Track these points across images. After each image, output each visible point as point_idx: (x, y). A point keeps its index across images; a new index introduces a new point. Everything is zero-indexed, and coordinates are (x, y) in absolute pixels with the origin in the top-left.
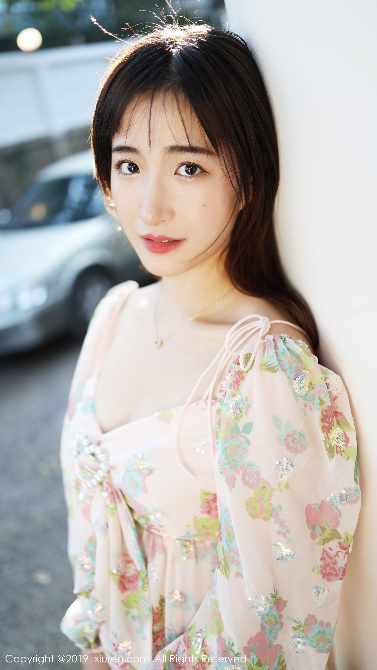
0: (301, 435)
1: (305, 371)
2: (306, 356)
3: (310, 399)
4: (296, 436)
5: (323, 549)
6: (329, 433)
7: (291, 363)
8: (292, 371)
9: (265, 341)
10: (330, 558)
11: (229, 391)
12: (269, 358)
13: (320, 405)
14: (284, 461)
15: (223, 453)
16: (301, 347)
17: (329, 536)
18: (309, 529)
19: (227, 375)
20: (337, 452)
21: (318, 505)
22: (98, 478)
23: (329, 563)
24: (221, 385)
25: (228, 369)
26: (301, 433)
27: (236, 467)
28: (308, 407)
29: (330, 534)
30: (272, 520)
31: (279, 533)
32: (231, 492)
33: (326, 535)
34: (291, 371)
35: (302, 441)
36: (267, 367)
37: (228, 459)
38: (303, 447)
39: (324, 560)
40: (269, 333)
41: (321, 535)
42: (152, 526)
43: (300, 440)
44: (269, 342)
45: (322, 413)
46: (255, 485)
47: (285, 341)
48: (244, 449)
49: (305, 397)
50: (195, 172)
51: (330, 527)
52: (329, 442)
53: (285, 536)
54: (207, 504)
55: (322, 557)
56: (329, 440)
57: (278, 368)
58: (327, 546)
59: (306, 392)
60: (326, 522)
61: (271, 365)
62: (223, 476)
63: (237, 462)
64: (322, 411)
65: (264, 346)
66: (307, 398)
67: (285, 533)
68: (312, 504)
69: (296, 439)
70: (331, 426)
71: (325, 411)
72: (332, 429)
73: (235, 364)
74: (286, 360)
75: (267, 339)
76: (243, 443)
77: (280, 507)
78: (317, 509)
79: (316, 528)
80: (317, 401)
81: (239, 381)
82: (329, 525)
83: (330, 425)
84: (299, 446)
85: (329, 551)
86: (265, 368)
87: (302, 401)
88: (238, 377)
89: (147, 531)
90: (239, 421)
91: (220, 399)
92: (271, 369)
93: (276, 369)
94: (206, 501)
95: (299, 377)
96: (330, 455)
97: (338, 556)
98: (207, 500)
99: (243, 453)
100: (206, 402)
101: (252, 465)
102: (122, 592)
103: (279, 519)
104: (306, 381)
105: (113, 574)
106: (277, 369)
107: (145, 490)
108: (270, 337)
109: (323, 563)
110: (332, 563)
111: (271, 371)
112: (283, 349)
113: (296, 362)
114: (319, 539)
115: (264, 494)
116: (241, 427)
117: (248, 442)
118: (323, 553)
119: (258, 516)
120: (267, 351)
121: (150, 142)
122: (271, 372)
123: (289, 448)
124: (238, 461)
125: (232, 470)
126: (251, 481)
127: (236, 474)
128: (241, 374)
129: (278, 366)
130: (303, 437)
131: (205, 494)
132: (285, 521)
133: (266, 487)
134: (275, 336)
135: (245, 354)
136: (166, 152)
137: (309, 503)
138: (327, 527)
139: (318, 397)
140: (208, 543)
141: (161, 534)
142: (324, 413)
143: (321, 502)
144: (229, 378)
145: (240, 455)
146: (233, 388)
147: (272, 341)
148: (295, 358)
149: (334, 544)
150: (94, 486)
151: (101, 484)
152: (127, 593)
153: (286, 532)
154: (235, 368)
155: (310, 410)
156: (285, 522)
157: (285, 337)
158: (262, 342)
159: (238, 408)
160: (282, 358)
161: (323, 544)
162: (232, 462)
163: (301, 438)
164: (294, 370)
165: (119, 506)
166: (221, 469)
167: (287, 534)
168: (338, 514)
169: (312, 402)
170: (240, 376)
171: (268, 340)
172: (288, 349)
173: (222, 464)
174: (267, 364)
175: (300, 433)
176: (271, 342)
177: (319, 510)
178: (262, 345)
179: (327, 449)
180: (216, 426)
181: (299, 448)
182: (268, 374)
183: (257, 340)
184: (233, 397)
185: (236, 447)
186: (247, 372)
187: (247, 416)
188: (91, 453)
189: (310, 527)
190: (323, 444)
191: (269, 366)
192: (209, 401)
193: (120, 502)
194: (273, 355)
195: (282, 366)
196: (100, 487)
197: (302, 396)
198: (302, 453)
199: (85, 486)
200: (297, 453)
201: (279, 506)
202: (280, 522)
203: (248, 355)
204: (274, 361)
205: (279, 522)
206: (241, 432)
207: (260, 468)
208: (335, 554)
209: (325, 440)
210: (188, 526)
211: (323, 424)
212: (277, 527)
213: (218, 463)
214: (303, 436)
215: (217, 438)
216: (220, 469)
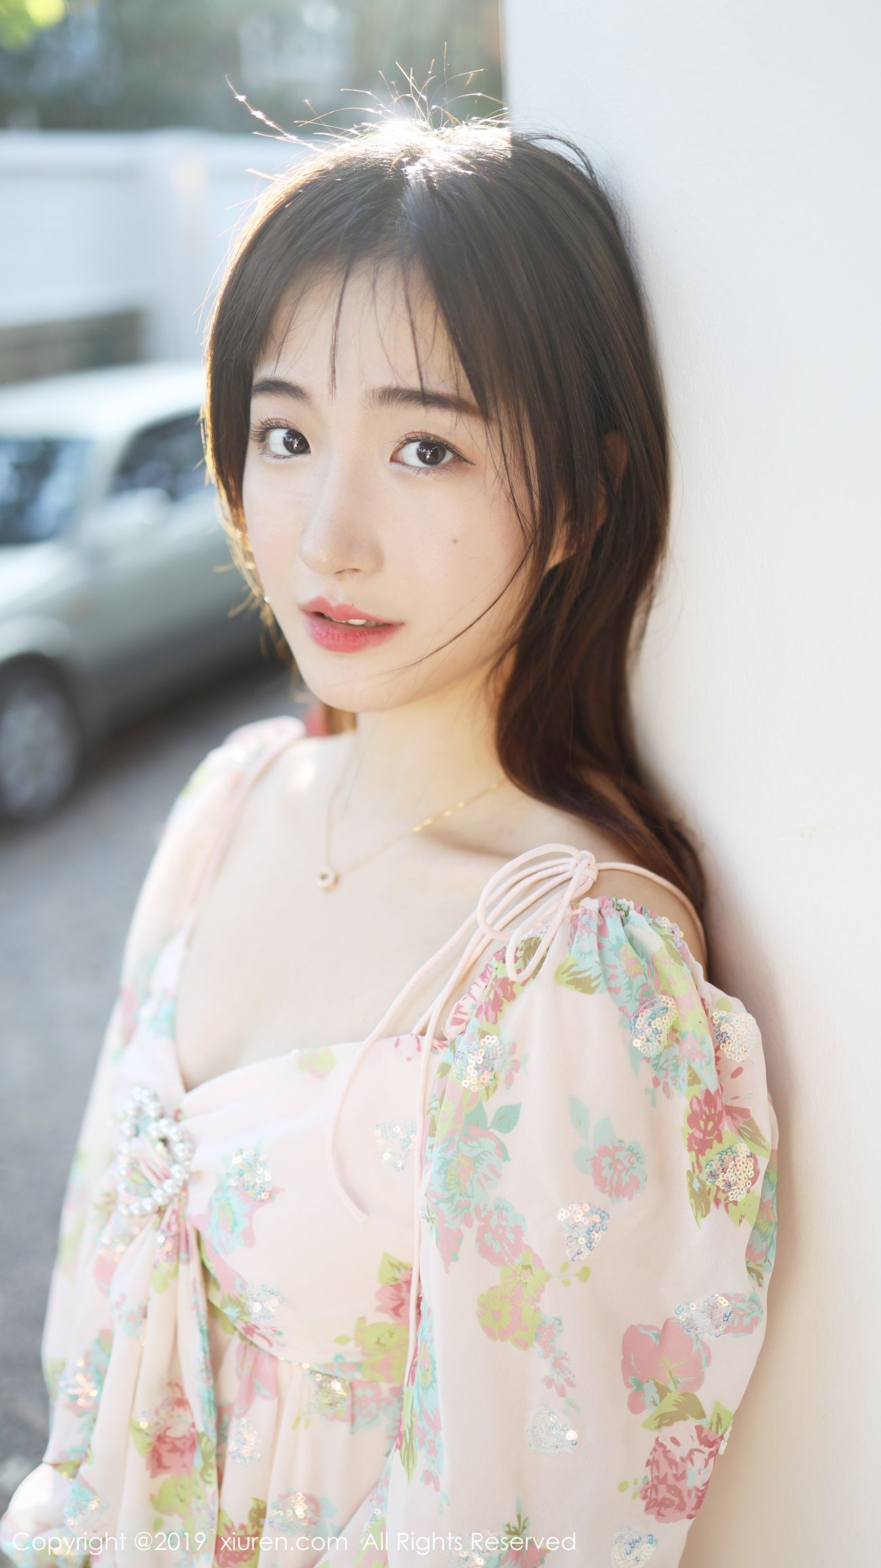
0: (633, 1153)
1: (664, 997)
2: (672, 960)
3: (668, 1066)
4: (620, 1155)
5: (657, 1440)
6: (702, 1155)
7: (632, 973)
8: (634, 995)
9: (578, 911)
10: (672, 1463)
11: (475, 1023)
12: (581, 955)
13: (689, 1085)
14: (584, 1212)
15: (439, 1172)
16: (664, 937)
17: (675, 1409)
18: (628, 1385)
19: (475, 983)
20: (717, 1202)
21: (658, 1329)
22: (159, 1197)
23: (666, 1476)
24: (459, 1007)
25: (480, 969)
26: (634, 1149)
27: (465, 1211)
28: (662, 1085)
29: (677, 1404)
30: (537, 1348)
31: (549, 1383)
32: (447, 1271)
33: (668, 1406)
34: (631, 995)
35: (634, 1168)
36: (572, 978)
37: (449, 1190)
38: (635, 1183)
39: (654, 1466)
40: (590, 893)
41: (656, 1405)
42: (256, 1326)
43: (628, 1165)
44: (586, 916)
45: (691, 1104)
46: (506, 1259)
47: (627, 918)
48: (492, 1168)
49: (656, 1063)
50: (441, 460)
51: (679, 1386)
52: (701, 1178)
53: (561, 1393)
54: (393, 1291)
55: (650, 1457)
56: (700, 1172)
57: (599, 984)
58: (666, 1434)
59: (660, 1049)
60: (671, 1374)
61: (582, 972)
62: (431, 1228)
63: (469, 1197)
64: (692, 1100)
65: (574, 923)
66: (660, 1065)
67: (562, 1385)
68: (642, 1326)
69: (619, 1161)
70: (712, 1140)
71: (699, 1102)
72: (711, 1148)
73: (499, 961)
74: (620, 965)
75: (583, 907)
76: (490, 1153)
77: (557, 1322)
78: (653, 1338)
79: (646, 1386)
80: (684, 1074)
81: (501, 1003)
82: (678, 1382)
83: (707, 1138)
84: (625, 1179)
85: (670, 1446)
86: (568, 979)
87: (647, 1072)
88: (501, 993)
89: (242, 1337)
90: (488, 1098)
91: (453, 1042)
92: (582, 984)
93: (593, 984)
94: (394, 1283)
95: (648, 1010)
96: (698, 1208)
97: (692, 1462)
98: (396, 1279)
99: (488, 1178)
100: (418, 1041)
101: (504, 1208)
102: (154, 1475)
103: (553, 1350)
104: (663, 1023)
105: (140, 1430)
106: (597, 986)
107: (249, 1238)
108: (592, 904)
109: (652, 1473)
110: (675, 1476)
111: (580, 989)
112: (617, 937)
113: (645, 975)
114: (648, 1413)
115: (526, 1283)
116: (490, 1113)
117: (503, 1152)
118: (655, 1450)
119: (503, 1334)
120: (578, 937)
121: (334, 372)
122: (582, 991)
123: (600, 1182)
124: (472, 1197)
125: (455, 1217)
126: (497, 1248)
127: (463, 1227)
128: (509, 987)
129: (597, 978)
130: (638, 1159)
131: (392, 1265)
132: (567, 1357)
133: (533, 1267)
134: (603, 903)
135: (526, 937)
136: (372, 402)
137: (636, 1324)
138: (671, 1386)
139: (686, 1065)
140: (385, 1387)
141: (273, 1351)
142: (696, 1106)
143: (663, 1322)
144: (480, 991)
145: (479, 1180)
146: (483, 1016)
147: (595, 915)
148: (643, 962)
149: (685, 1431)
150: (144, 1215)
151: (160, 1211)
152: (164, 1477)
153: (565, 1384)
154: (497, 969)
155: (664, 1094)
156: (567, 1360)
157: (629, 908)
158: (569, 912)
159: (490, 1069)
160: (611, 959)
161: (659, 1427)
162: (457, 1198)
163: (631, 1161)
164: (637, 992)
165: (182, 1267)
166: (430, 1212)
167: (567, 1388)
168: (704, 1355)
169: (672, 1074)
170: (505, 991)
171: (586, 910)
172: (631, 940)
173: (434, 1200)
174: (575, 969)
175: (630, 1149)
176: (590, 917)
177: (658, 1343)
178: (568, 920)
179: (693, 1193)
180: (433, 1105)
181: (624, 1184)
182: (571, 993)
183: (558, 907)
184: (480, 1040)
185: (473, 1160)
186: (524, 983)
187: (508, 1089)
188: (161, 1136)
189: (630, 1381)
190: (686, 1180)
191: (578, 976)
192: (427, 1041)
193: (188, 1261)
194: (592, 950)
195: (608, 979)
196: (156, 1218)
197: (650, 1059)
198: (630, 1198)
199: (125, 1212)
200: (618, 1196)
201: (556, 1319)
202: (555, 1358)
203: (533, 942)
204: (590, 966)
205: (551, 1355)
206: (488, 1125)
207: (524, 1220)
208: (685, 1456)
209: (690, 1168)
210: (342, 1340)
211: (691, 1131)
212: (544, 1367)
213: (426, 1194)
214: (638, 1156)
215: (433, 1135)
216: (428, 1210)
